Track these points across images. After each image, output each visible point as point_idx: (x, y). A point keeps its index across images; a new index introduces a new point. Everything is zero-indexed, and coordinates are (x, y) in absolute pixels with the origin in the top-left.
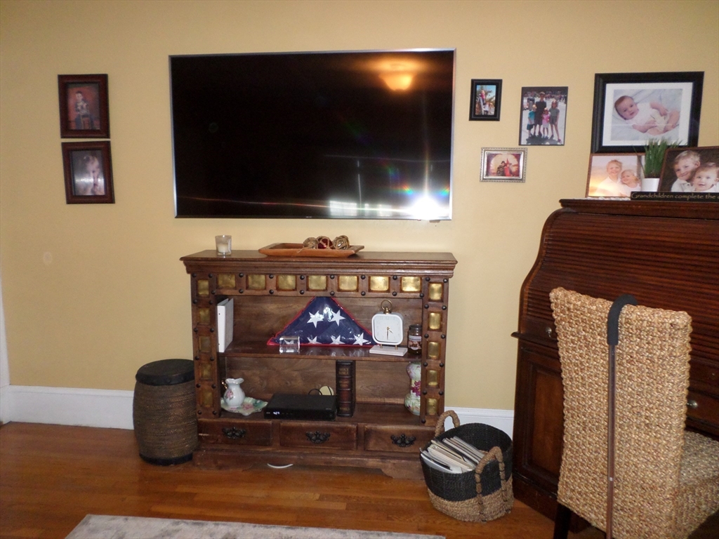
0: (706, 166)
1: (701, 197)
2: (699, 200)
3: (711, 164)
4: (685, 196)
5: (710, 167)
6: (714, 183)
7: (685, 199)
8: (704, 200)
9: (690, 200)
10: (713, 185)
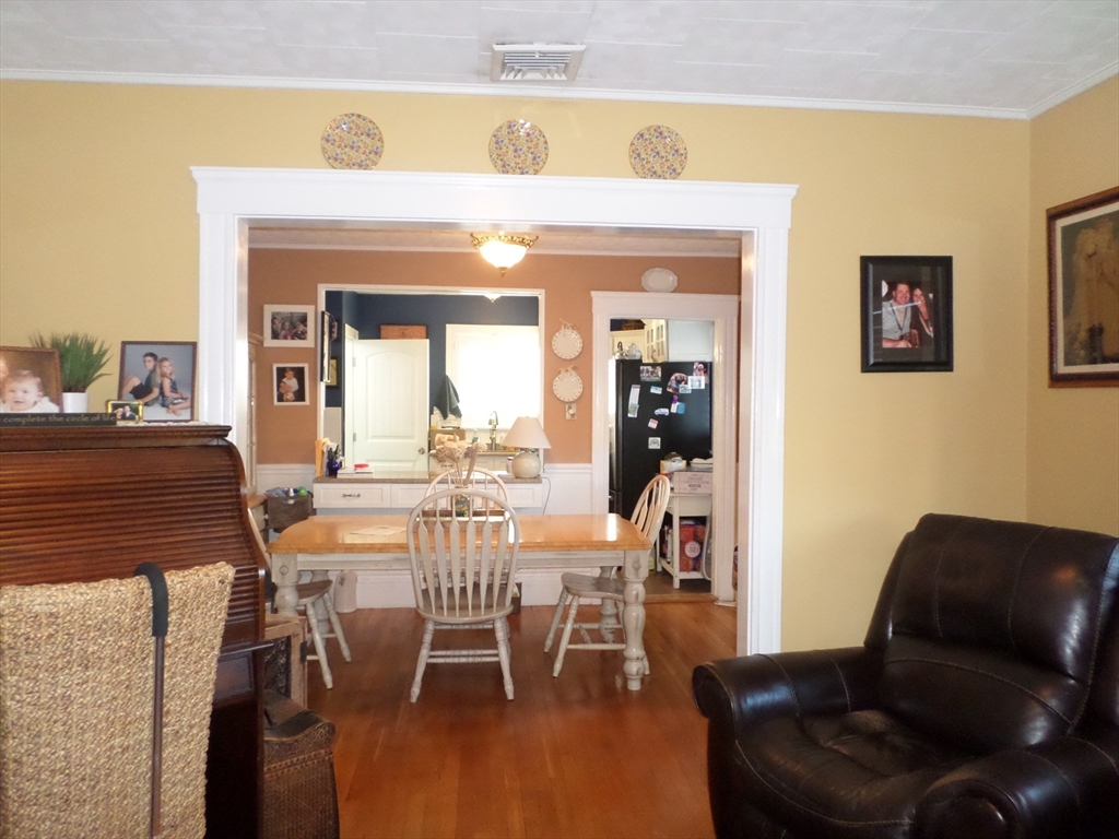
0: (19, 375)
1: (43, 419)
2: (40, 424)
3: (25, 372)
4: (18, 419)
5: (25, 376)
6: (36, 399)
7: (19, 424)
8: (47, 423)
9: (28, 424)
10: (35, 403)
